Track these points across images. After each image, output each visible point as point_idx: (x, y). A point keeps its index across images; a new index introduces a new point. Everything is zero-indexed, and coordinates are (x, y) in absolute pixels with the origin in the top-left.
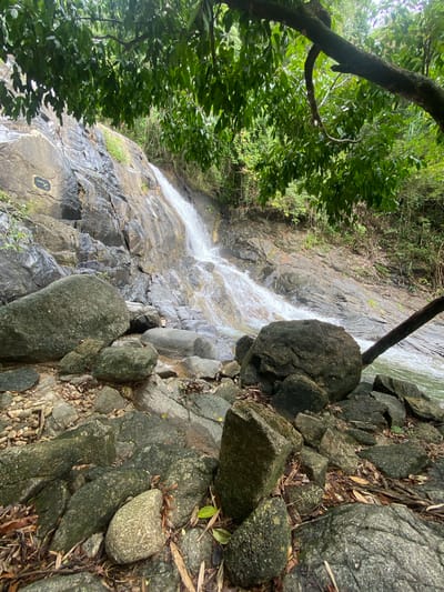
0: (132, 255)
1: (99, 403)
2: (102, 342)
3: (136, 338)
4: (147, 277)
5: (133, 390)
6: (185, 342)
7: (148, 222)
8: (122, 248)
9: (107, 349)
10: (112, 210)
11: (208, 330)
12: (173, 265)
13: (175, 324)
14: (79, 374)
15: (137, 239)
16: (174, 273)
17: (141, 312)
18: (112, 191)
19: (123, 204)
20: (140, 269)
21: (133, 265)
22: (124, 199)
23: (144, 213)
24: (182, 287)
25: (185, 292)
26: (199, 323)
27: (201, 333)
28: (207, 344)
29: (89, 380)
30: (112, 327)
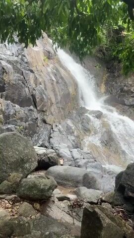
0: (39, 111)
1: (21, 211)
2: (22, 175)
3: (42, 173)
4: (49, 127)
5: (41, 205)
6: (77, 176)
7: (49, 85)
8: (32, 107)
9: (24, 180)
10: (25, 81)
11: (96, 167)
12: (69, 115)
13: (70, 163)
14: (10, 194)
15: (42, 100)
16: (69, 122)
17: (45, 155)
18: (24, 68)
19: (31, 75)
20: (44, 122)
21: (39, 118)
22: (32, 71)
23: (46, 79)
24: (75, 133)
25: (78, 137)
26: (88, 162)
27: (89, 170)
28: (93, 178)
29: (15, 197)
30: (27, 165)
